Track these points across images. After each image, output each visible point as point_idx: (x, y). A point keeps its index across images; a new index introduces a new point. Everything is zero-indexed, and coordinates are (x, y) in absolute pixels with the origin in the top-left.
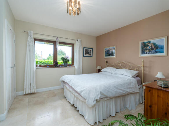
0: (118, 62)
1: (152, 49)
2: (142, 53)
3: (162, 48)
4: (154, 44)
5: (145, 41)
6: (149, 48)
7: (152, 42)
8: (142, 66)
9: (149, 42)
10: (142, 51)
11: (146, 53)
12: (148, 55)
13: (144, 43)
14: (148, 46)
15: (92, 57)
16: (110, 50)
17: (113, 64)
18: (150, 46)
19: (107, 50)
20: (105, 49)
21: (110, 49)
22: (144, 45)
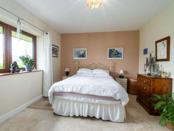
0: (90, 63)
1: (116, 55)
2: (109, 57)
3: (121, 54)
4: (117, 51)
5: (112, 48)
6: (114, 54)
7: (115, 50)
8: (111, 66)
9: (114, 49)
10: (109, 55)
11: (112, 57)
12: (113, 58)
13: (110, 49)
14: (113, 52)
15: (57, 57)
16: (81, 52)
17: (85, 66)
18: (114, 52)
19: (76, 51)
20: (74, 50)
21: (80, 50)
22: (111, 51)
